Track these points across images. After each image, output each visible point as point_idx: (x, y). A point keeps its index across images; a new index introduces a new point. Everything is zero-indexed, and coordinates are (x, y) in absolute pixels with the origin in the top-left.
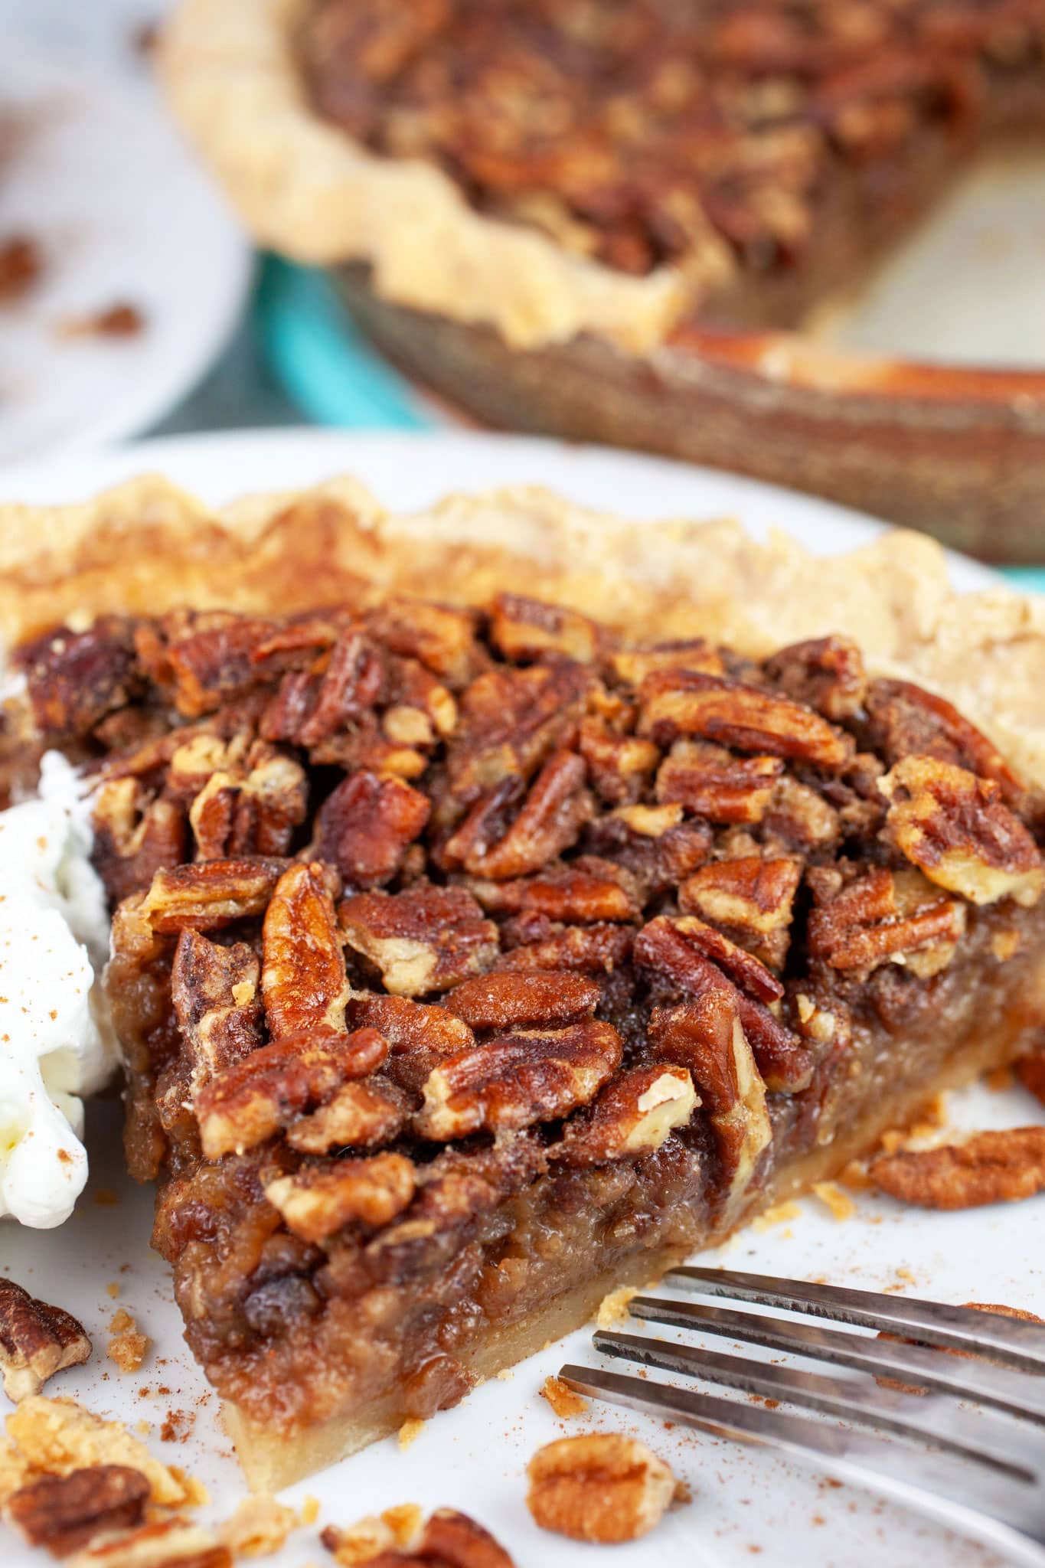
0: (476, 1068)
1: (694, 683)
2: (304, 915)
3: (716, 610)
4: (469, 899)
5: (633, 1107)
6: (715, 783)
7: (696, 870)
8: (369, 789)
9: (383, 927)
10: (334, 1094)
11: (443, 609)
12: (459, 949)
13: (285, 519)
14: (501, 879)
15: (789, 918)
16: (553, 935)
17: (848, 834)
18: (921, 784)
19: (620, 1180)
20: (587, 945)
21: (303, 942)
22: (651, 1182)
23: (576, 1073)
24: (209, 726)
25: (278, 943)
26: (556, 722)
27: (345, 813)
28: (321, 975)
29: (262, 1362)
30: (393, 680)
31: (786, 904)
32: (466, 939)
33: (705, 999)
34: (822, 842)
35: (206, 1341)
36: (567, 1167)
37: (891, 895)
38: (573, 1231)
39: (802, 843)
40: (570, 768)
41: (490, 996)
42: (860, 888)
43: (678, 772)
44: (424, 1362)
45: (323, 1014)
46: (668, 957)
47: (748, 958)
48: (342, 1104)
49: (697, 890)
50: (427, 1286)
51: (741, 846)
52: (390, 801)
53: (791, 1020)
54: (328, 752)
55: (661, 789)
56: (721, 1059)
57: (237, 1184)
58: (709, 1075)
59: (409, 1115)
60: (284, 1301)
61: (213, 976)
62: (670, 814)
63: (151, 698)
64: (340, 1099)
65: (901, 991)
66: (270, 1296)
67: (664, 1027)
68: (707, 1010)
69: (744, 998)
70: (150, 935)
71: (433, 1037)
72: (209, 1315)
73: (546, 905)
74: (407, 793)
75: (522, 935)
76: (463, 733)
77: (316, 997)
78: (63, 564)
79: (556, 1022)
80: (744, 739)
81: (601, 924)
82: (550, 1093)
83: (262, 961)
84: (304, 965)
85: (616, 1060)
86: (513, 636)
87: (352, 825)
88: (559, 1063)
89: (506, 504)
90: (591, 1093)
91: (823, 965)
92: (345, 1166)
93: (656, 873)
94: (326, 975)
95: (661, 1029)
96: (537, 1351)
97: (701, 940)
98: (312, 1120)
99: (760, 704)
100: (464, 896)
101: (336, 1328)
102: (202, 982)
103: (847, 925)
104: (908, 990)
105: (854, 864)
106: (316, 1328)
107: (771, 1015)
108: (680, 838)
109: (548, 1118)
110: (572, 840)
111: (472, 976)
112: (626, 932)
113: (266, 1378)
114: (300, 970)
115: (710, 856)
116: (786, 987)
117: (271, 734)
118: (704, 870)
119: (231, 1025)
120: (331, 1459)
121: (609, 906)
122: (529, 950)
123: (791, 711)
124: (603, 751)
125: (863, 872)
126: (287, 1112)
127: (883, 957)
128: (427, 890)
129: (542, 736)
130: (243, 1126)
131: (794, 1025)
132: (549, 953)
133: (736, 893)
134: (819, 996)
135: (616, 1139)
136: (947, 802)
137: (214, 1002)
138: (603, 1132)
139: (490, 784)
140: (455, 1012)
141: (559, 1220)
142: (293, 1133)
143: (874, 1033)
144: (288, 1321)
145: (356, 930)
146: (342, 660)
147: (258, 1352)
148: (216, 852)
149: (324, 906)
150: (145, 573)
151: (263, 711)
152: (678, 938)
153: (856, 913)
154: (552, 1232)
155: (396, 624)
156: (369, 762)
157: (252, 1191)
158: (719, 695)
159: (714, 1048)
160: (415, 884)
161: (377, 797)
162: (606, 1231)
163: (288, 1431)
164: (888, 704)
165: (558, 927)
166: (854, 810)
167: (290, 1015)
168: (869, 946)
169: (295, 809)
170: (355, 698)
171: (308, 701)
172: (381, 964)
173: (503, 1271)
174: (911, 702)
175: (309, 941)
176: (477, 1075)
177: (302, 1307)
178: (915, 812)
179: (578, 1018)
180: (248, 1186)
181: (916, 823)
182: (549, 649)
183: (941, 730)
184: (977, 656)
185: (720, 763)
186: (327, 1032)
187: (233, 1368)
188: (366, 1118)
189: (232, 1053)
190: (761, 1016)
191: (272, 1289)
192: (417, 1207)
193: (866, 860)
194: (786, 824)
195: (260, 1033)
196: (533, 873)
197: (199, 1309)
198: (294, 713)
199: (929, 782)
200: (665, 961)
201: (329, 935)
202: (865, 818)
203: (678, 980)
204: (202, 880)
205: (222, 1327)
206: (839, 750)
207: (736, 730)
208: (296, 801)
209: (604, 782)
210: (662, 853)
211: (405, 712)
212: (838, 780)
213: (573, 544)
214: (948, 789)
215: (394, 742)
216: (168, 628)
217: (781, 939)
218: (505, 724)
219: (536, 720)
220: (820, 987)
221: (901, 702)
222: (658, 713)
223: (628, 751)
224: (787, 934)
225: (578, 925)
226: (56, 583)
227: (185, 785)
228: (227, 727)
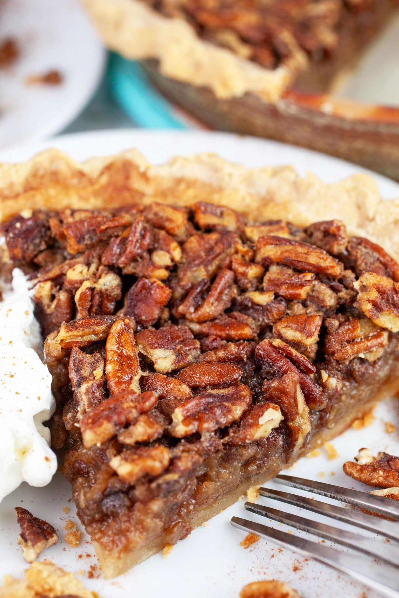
0: (193, 407)
1: (278, 241)
2: (122, 341)
3: (285, 206)
4: (188, 330)
5: (257, 422)
6: (287, 283)
7: (280, 319)
8: (146, 286)
9: (154, 344)
10: (136, 421)
11: (175, 208)
12: (184, 352)
13: (109, 168)
14: (200, 322)
15: (318, 339)
16: (222, 346)
17: (341, 303)
18: (371, 285)
19: (251, 450)
20: (236, 350)
21: (122, 352)
22: (263, 449)
23: (234, 408)
24: (81, 259)
25: (112, 353)
26: (222, 256)
27: (137, 295)
28: (130, 366)
29: (108, 526)
30: (155, 239)
31: (316, 334)
32: (187, 348)
33: (286, 377)
34: (331, 307)
35: (86, 517)
36: (230, 446)
37: (359, 330)
38: (232, 470)
39: (322, 307)
40: (228, 276)
41: (198, 374)
42: (346, 327)
43: (272, 278)
44: (173, 523)
45: (131, 383)
46: (269, 356)
47: (302, 357)
48: (140, 425)
49: (281, 328)
50: (174, 496)
51: (298, 309)
52: (155, 291)
53: (318, 380)
54: (129, 270)
55: (265, 285)
56: (292, 400)
57: (97, 455)
58: (287, 407)
59: (167, 427)
60: (117, 503)
61: (86, 367)
62: (269, 296)
63: (57, 245)
64: (139, 423)
65: (362, 367)
66: (111, 501)
67: (269, 388)
68: (287, 382)
69: (300, 373)
70: (60, 349)
71: (175, 392)
72: (87, 507)
73: (219, 333)
74: (162, 287)
75: (210, 346)
76: (184, 261)
77: (128, 376)
78: (19, 188)
79: (225, 385)
80: (299, 266)
81: (242, 341)
82: (223, 417)
83: (105, 360)
84: (123, 362)
85: (250, 402)
86: (204, 219)
87: (140, 300)
88: (226, 404)
89: (199, 160)
90: (240, 416)
91: (331, 358)
92: (141, 450)
93: (263, 319)
94: (131, 366)
95: (268, 389)
96: (217, 514)
97: (283, 349)
98: (127, 431)
99: (306, 251)
100: (186, 329)
101: (139, 514)
102: (81, 370)
103: (341, 342)
104: (364, 367)
105: (344, 316)
106: (130, 514)
107: (311, 379)
108: (273, 306)
109: (223, 427)
110: (229, 306)
111: (190, 364)
112: (252, 345)
113: (110, 533)
114: (121, 364)
115: (286, 313)
116: (317, 368)
117: (106, 263)
118: (283, 320)
119: (93, 388)
120: (137, 563)
121: (245, 334)
122: (213, 352)
123: (319, 254)
124: (241, 269)
125: (347, 320)
126: (118, 428)
127: (356, 355)
128: (171, 327)
129: (216, 262)
130: (100, 435)
131: (320, 383)
132: (221, 354)
133: (296, 330)
134: (330, 371)
135: (250, 436)
136: (381, 292)
137: (86, 378)
138: (245, 433)
139: (195, 282)
140: (183, 381)
141: (227, 466)
142: (120, 436)
143: (351, 383)
144: (119, 511)
145: (143, 345)
146: (135, 232)
147: (107, 522)
148: (85, 313)
149: (130, 337)
150: (52, 192)
151: (103, 252)
152: (273, 349)
153: (345, 338)
154: (224, 471)
155: (156, 214)
156: (146, 274)
157: (103, 458)
158: (289, 247)
159: (289, 396)
160: (166, 324)
161: (150, 289)
162: (245, 468)
163: (120, 555)
164: (356, 248)
165: (224, 342)
166: (344, 294)
167: (117, 384)
168: (350, 351)
169: (117, 295)
170: (140, 247)
171: (121, 249)
172: (154, 360)
173: (204, 487)
174: (365, 248)
175: (124, 352)
176: (194, 410)
177: (125, 506)
178: (369, 297)
179: (234, 383)
180: (101, 456)
181: (369, 301)
182: (219, 225)
183: (378, 259)
184: (392, 226)
185: (289, 274)
186: (133, 392)
187: (97, 528)
188: (150, 431)
189: (94, 400)
190: (307, 380)
191: (112, 498)
192: (171, 468)
193: (349, 314)
194: (316, 299)
195: (105, 390)
196: (214, 319)
197: (83, 504)
198: (115, 254)
199: (374, 284)
200: (268, 357)
201: (132, 349)
202: (348, 297)
203: (273, 365)
204: (81, 327)
205: (92, 512)
206: (338, 270)
207: (296, 262)
208: (117, 292)
209: (242, 282)
210: (266, 312)
211: (161, 253)
212: (337, 281)
213: (227, 178)
214: (382, 287)
215: (156, 265)
216: (63, 217)
217: (315, 348)
218: (201, 257)
219: (214, 256)
220: (330, 367)
221: (361, 247)
222: (264, 254)
223: (251, 269)
224: (316, 345)
225: (232, 342)
226: (17, 196)
227: (72, 285)
228: (88, 260)
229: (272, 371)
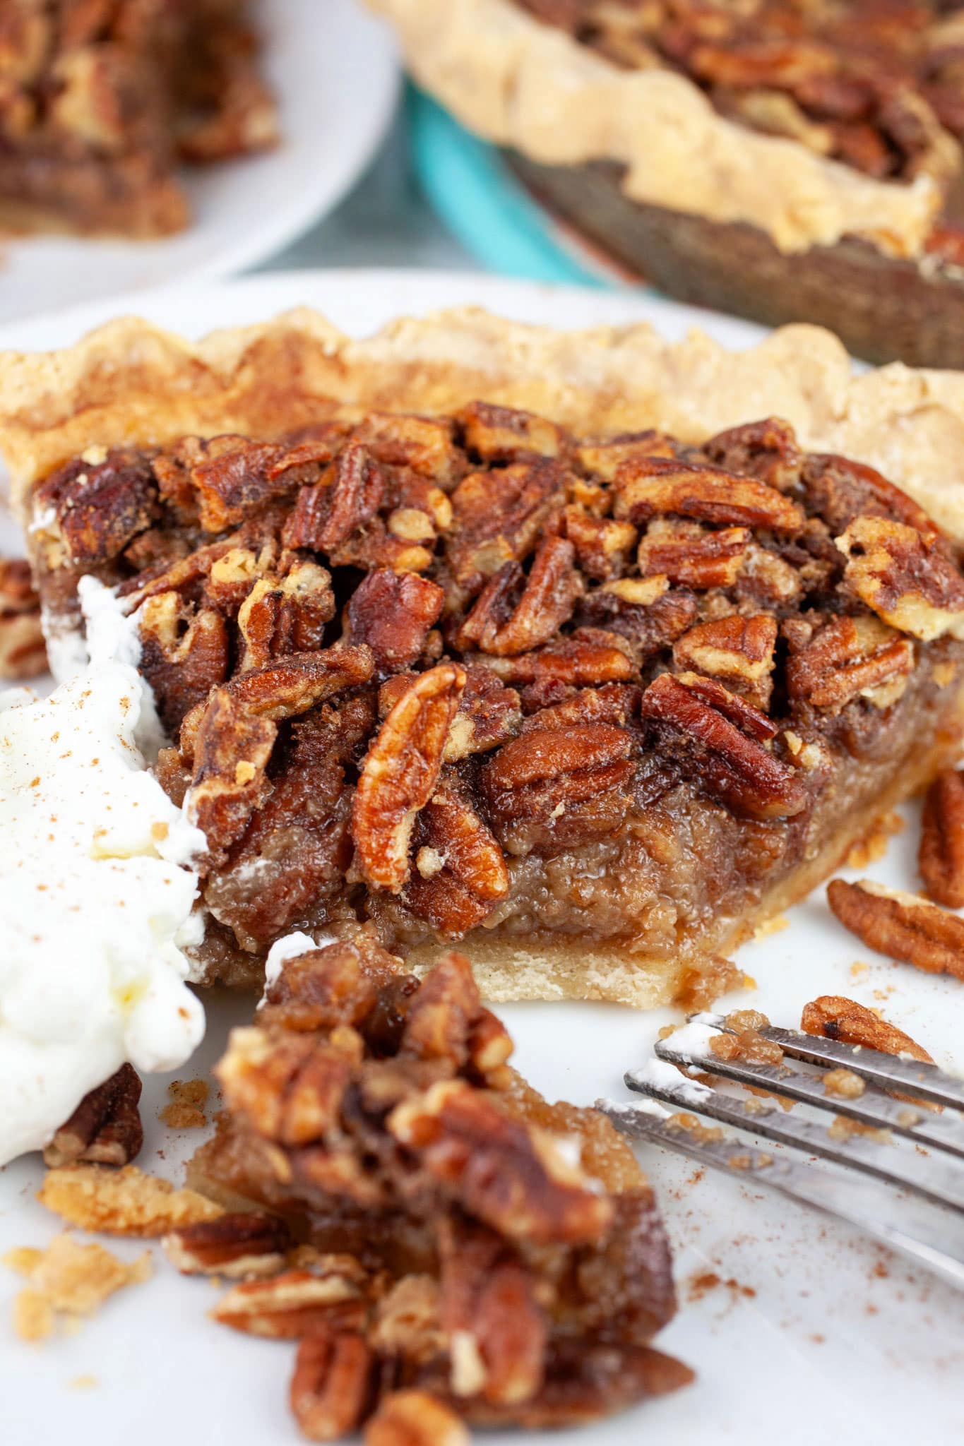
1: (662, 468)
4: (489, 673)
6: (693, 554)
7: (686, 632)
8: (389, 583)
11: (423, 420)
12: (491, 714)
13: (254, 353)
14: (513, 654)
15: (772, 665)
16: (569, 697)
17: (808, 589)
18: (874, 541)
20: (601, 703)
24: (235, 540)
26: (542, 511)
27: (370, 606)
30: (393, 488)
31: (769, 654)
32: (496, 706)
34: (788, 598)
37: (856, 638)
39: (771, 600)
40: (562, 551)
41: (538, 752)
42: (829, 635)
43: (657, 547)
46: (676, 708)
47: (744, 703)
49: (691, 648)
51: (719, 606)
52: (409, 592)
53: (784, 754)
54: (344, 556)
55: (643, 563)
62: (659, 584)
63: (172, 519)
65: (865, 721)
69: (745, 738)
73: (560, 673)
74: (424, 584)
75: (542, 699)
76: (460, 529)
78: (65, 407)
80: (716, 513)
81: (610, 684)
86: (487, 439)
87: (378, 617)
89: (450, 323)
91: (804, 704)
93: (649, 636)
97: (702, 690)
99: (726, 483)
100: (484, 670)
103: (822, 668)
104: (869, 720)
105: (819, 614)
107: (766, 751)
108: (671, 605)
110: (569, 615)
111: (511, 737)
112: (632, 689)
115: (697, 618)
116: (777, 726)
117: (294, 543)
118: (694, 631)
121: (614, 669)
122: (552, 711)
123: (754, 486)
124: (589, 534)
125: (828, 621)
127: (855, 693)
129: (531, 525)
131: (787, 758)
132: (570, 712)
133: (725, 648)
134: (803, 732)
136: (897, 555)
139: (491, 572)
143: (845, 759)
146: (350, 472)
148: (264, 651)
150: (140, 408)
151: (283, 522)
152: (683, 691)
153: (829, 656)
155: (381, 436)
156: (384, 560)
158: (688, 478)
160: (439, 663)
161: (398, 590)
164: (822, 475)
165: (573, 690)
166: (812, 568)
168: (843, 684)
169: (327, 607)
170: (364, 505)
171: (324, 510)
174: (842, 472)
178: (871, 566)
181: (872, 574)
182: (520, 449)
183: (872, 493)
184: (884, 429)
185: (695, 535)
190: (761, 752)
193: (829, 610)
194: (757, 585)
196: (539, 647)
198: (313, 522)
199: (881, 539)
200: (673, 712)
202: (822, 575)
203: (686, 727)
206: (794, 518)
207: (709, 506)
208: (328, 600)
209: (590, 562)
210: (656, 619)
211: (408, 513)
212: (793, 543)
213: (517, 355)
214: (898, 544)
215: (402, 541)
216: (181, 455)
217: (768, 684)
218: (494, 518)
219: (523, 512)
220: (801, 724)
221: (832, 472)
222: (635, 496)
223: (611, 532)
224: (770, 680)
225: (591, 687)
226: (62, 422)
227: (225, 594)
228: (252, 540)
229: (684, 742)
